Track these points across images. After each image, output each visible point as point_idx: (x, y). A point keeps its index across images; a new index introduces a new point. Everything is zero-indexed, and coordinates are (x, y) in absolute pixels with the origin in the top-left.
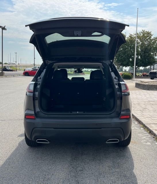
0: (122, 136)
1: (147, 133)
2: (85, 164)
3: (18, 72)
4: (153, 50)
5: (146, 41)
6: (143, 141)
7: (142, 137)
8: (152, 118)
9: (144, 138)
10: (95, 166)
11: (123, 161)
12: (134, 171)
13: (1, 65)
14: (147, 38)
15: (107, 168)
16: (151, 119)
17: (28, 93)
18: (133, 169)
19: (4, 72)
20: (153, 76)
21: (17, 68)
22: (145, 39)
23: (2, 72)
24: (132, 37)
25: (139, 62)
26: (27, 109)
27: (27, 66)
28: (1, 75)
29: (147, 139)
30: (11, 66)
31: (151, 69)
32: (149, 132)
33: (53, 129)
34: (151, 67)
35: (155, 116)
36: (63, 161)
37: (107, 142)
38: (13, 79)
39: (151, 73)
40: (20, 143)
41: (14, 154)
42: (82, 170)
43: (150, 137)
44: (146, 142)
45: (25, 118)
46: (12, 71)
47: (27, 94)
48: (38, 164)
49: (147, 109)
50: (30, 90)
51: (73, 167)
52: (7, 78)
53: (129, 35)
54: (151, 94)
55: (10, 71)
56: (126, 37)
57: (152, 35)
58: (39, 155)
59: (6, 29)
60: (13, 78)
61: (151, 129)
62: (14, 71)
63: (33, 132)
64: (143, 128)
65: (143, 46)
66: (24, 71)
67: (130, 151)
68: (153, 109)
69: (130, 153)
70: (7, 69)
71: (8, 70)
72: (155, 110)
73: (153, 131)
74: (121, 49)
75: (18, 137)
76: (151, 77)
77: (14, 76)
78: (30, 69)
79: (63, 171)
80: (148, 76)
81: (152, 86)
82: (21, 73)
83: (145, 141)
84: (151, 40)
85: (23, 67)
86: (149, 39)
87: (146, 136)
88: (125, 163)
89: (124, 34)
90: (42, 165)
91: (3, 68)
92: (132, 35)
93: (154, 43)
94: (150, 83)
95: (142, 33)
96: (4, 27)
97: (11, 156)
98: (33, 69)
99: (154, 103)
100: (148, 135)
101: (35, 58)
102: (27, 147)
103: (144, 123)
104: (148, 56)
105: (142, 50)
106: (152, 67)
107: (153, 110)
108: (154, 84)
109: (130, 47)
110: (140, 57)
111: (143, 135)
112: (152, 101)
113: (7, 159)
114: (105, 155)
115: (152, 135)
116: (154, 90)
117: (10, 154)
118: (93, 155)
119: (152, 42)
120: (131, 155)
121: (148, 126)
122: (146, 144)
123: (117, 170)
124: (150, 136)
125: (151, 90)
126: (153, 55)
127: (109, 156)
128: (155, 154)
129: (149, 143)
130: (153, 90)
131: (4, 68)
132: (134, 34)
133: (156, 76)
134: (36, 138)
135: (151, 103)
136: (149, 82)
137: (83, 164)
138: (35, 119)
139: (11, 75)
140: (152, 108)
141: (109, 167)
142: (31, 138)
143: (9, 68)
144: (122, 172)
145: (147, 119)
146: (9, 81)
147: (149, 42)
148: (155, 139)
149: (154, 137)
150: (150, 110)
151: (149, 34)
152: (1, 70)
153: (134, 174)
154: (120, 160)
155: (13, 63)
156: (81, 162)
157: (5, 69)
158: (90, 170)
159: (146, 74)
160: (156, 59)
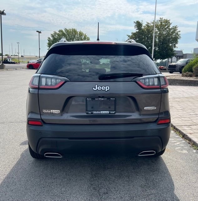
0: (159, 147)
1: (180, 138)
2: (110, 183)
3: (21, 65)
4: (172, 41)
5: (164, 30)
6: (177, 148)
7: (175, 143)
8: (182, 118)
9: (178, 143)
10: (124, 186)
11: (158, 178)
12: (176, 192)
13: (1, 57)
14: (166, 27)
15: (140, 189)
16: (181, 120)
17: (31, 90)
18: (173, 189)
19: (5, 64)
20: (173, 70)
21: (20, 60)
22: (163, 28)
23: (2, 64)
24: (149, 26)
25: (156, 54)
26: (31, 112)
27: (31, 59)
28: (1, 67)
29: (182, 145)
30: (13, 58)
31: (168, 62)
32: (182, 136)
33: (67, 140)
34: (168, 60)
35: (185, 116)
36: (81, 180)
37: (140, 155)
38: (14, 72)
39: (170, 66)
40: (22, 154)
41: (15, 170)
42: (107, 193)
43: (184, 143)
44: (182, 150)
45: (28, 123)
46: (14, 63)
47: (29, 91)
48: (47, 184)
49: (173, 108)
50: (34, 85)
51: (94, 189)
52: (8, 72)
53: (146, 23)
54: (174, 89)
55: (12, 64)
56: (143, 25)
57: (171, 24)
58: (48, 171)
59: (5, 14)
60: (16, 72)
61: (184, 132)
62: (16, 63)
63: (40, 143)
64: (173, 131)
65: (161, 36)
66: (28, 63)
67: (164, 163)
68: (181, 107)
69: (165, 165)
70: (8, 61)
71: (9, 63)
72: (184, 109)
73: (187, 135)
74: (137, 39)
75: (21, 145)
76: (169, 71)
77: (16, 69)
78: (34, 61)
79: (82, 194)
80: (165, 69)
81: (174, 80)
82: (24, 66)
83: (179, 148)
84: (170, 29)
85: (27, 59)
86: (167, 28)
87: (179, 141)
88: (162, 180)
89: (141, 22)
90: (53, 187)
91: (3, 60)
92: (149, 23)
93: (173, 33)
94: (172, 77)
95: (160, 21)
96: (3, 11)
97: (10, 173)
98: (38, 61)
99: (180, 100)
100: (181, 141)
101: (40, 49)
102: (32, 159)
103: (174, 125)
104: (166, 48)
105: (160, 41)
106: (170, 60)
107: (181, 109)
108: (176, 79)
109: (147, 37)
110: (157, 49)
111: (175, 140)
112: (177, 98)
113: (5, 179)
114: (134, 169)
115: (185, 140)
116: (177, 85)
117: (9, 170)
118: (118, 169)
119: (172, 31)
120: (166, 168)
121: (180, 129)
122: (182, 152)
123: (153, 191)
124: (184, 141)
125: (174, 85)
126: (172, 46)
127: (139, 170)
128: (196, 166)
129: (185, 152)
130: (175, 85)
131: (5, 60)
132: (151, 22)
133: (175, 70)
134: (44, 151)
135: (177, 100)
136: (170, 76)
137: (108, 183)
138: (42, 126)
139: (13, 68)
140: (179, 106)
141: (141, 186)
142: (37, 151)
143: (11, 60)
144: (161, 194)
145: (176, 119)
146: (10, 75)
147: (167, 31)
148: (191, 146)
149: (189, 143)
150: (178, 108)
151: (167, 22)
152: (1, 62)
153: (176, 197)
154: (153, 176)
155: (15, 55)
156: (105, 180)
157: (6, 62)
158: (118, 192)
159: (163, 68)
160: (175, 51)
